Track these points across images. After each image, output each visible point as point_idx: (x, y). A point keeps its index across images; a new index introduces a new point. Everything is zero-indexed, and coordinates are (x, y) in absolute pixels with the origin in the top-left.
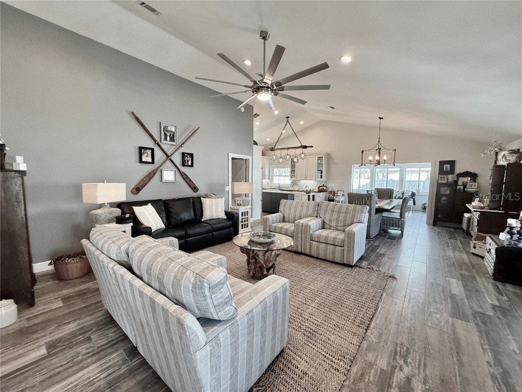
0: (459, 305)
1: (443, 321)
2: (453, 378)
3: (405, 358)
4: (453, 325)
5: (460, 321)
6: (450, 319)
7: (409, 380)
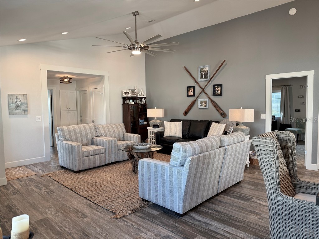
0: (49, 230)
1: (48, 212)
2: (28, 197)
3: (47, 192)
4: (42, 214)
5: (40, 219)
6: (46, 216)
7: (40, 190)
